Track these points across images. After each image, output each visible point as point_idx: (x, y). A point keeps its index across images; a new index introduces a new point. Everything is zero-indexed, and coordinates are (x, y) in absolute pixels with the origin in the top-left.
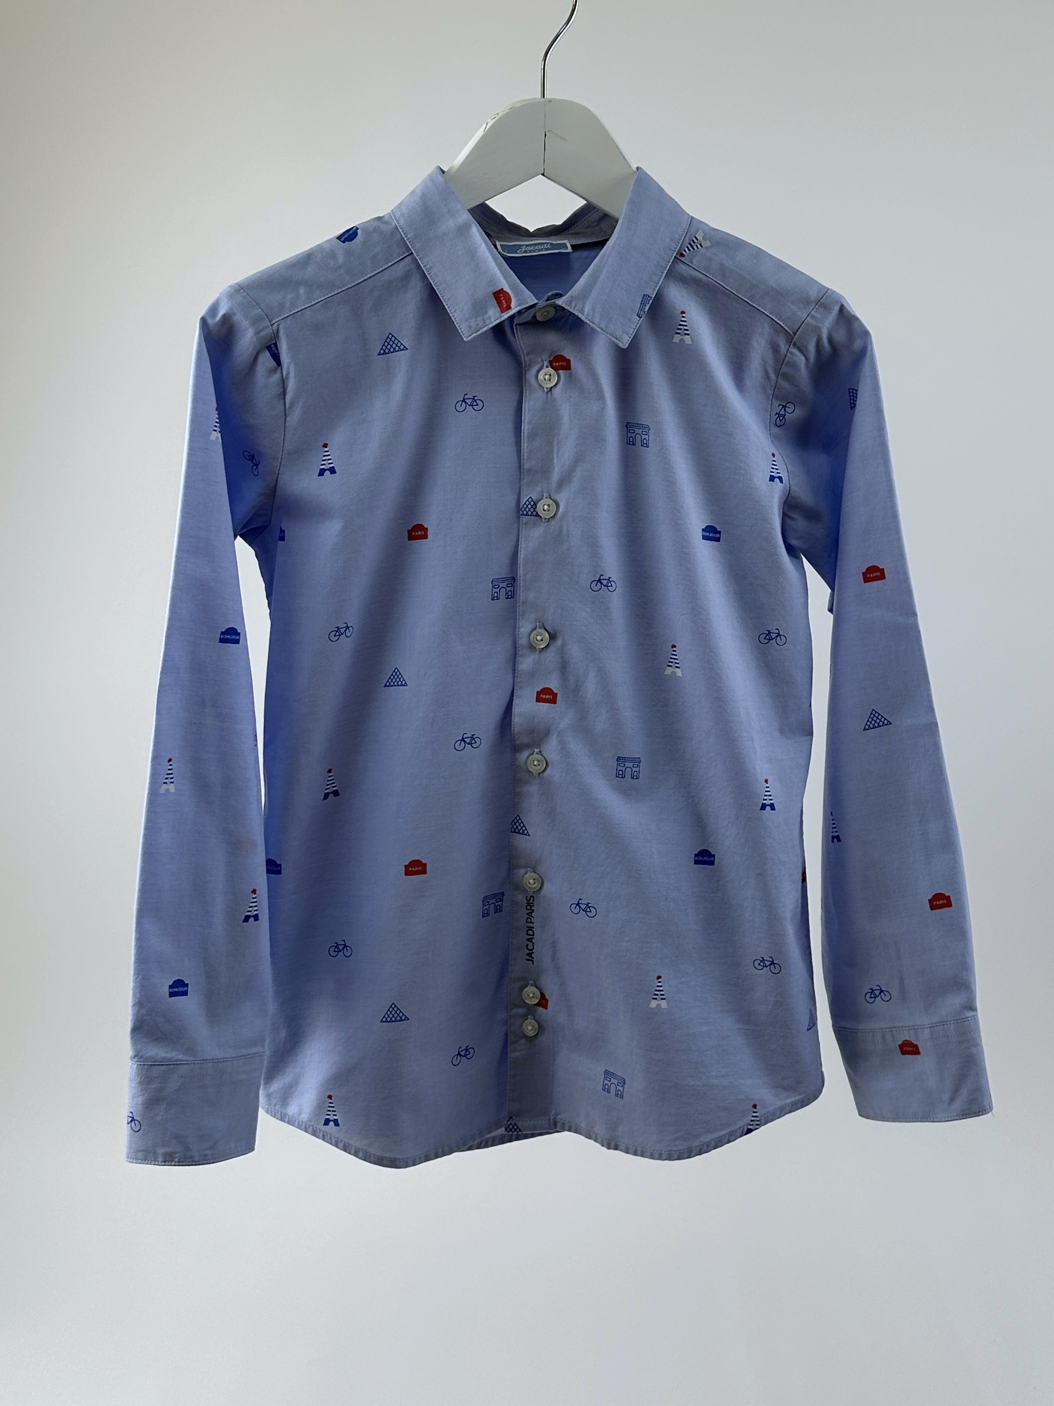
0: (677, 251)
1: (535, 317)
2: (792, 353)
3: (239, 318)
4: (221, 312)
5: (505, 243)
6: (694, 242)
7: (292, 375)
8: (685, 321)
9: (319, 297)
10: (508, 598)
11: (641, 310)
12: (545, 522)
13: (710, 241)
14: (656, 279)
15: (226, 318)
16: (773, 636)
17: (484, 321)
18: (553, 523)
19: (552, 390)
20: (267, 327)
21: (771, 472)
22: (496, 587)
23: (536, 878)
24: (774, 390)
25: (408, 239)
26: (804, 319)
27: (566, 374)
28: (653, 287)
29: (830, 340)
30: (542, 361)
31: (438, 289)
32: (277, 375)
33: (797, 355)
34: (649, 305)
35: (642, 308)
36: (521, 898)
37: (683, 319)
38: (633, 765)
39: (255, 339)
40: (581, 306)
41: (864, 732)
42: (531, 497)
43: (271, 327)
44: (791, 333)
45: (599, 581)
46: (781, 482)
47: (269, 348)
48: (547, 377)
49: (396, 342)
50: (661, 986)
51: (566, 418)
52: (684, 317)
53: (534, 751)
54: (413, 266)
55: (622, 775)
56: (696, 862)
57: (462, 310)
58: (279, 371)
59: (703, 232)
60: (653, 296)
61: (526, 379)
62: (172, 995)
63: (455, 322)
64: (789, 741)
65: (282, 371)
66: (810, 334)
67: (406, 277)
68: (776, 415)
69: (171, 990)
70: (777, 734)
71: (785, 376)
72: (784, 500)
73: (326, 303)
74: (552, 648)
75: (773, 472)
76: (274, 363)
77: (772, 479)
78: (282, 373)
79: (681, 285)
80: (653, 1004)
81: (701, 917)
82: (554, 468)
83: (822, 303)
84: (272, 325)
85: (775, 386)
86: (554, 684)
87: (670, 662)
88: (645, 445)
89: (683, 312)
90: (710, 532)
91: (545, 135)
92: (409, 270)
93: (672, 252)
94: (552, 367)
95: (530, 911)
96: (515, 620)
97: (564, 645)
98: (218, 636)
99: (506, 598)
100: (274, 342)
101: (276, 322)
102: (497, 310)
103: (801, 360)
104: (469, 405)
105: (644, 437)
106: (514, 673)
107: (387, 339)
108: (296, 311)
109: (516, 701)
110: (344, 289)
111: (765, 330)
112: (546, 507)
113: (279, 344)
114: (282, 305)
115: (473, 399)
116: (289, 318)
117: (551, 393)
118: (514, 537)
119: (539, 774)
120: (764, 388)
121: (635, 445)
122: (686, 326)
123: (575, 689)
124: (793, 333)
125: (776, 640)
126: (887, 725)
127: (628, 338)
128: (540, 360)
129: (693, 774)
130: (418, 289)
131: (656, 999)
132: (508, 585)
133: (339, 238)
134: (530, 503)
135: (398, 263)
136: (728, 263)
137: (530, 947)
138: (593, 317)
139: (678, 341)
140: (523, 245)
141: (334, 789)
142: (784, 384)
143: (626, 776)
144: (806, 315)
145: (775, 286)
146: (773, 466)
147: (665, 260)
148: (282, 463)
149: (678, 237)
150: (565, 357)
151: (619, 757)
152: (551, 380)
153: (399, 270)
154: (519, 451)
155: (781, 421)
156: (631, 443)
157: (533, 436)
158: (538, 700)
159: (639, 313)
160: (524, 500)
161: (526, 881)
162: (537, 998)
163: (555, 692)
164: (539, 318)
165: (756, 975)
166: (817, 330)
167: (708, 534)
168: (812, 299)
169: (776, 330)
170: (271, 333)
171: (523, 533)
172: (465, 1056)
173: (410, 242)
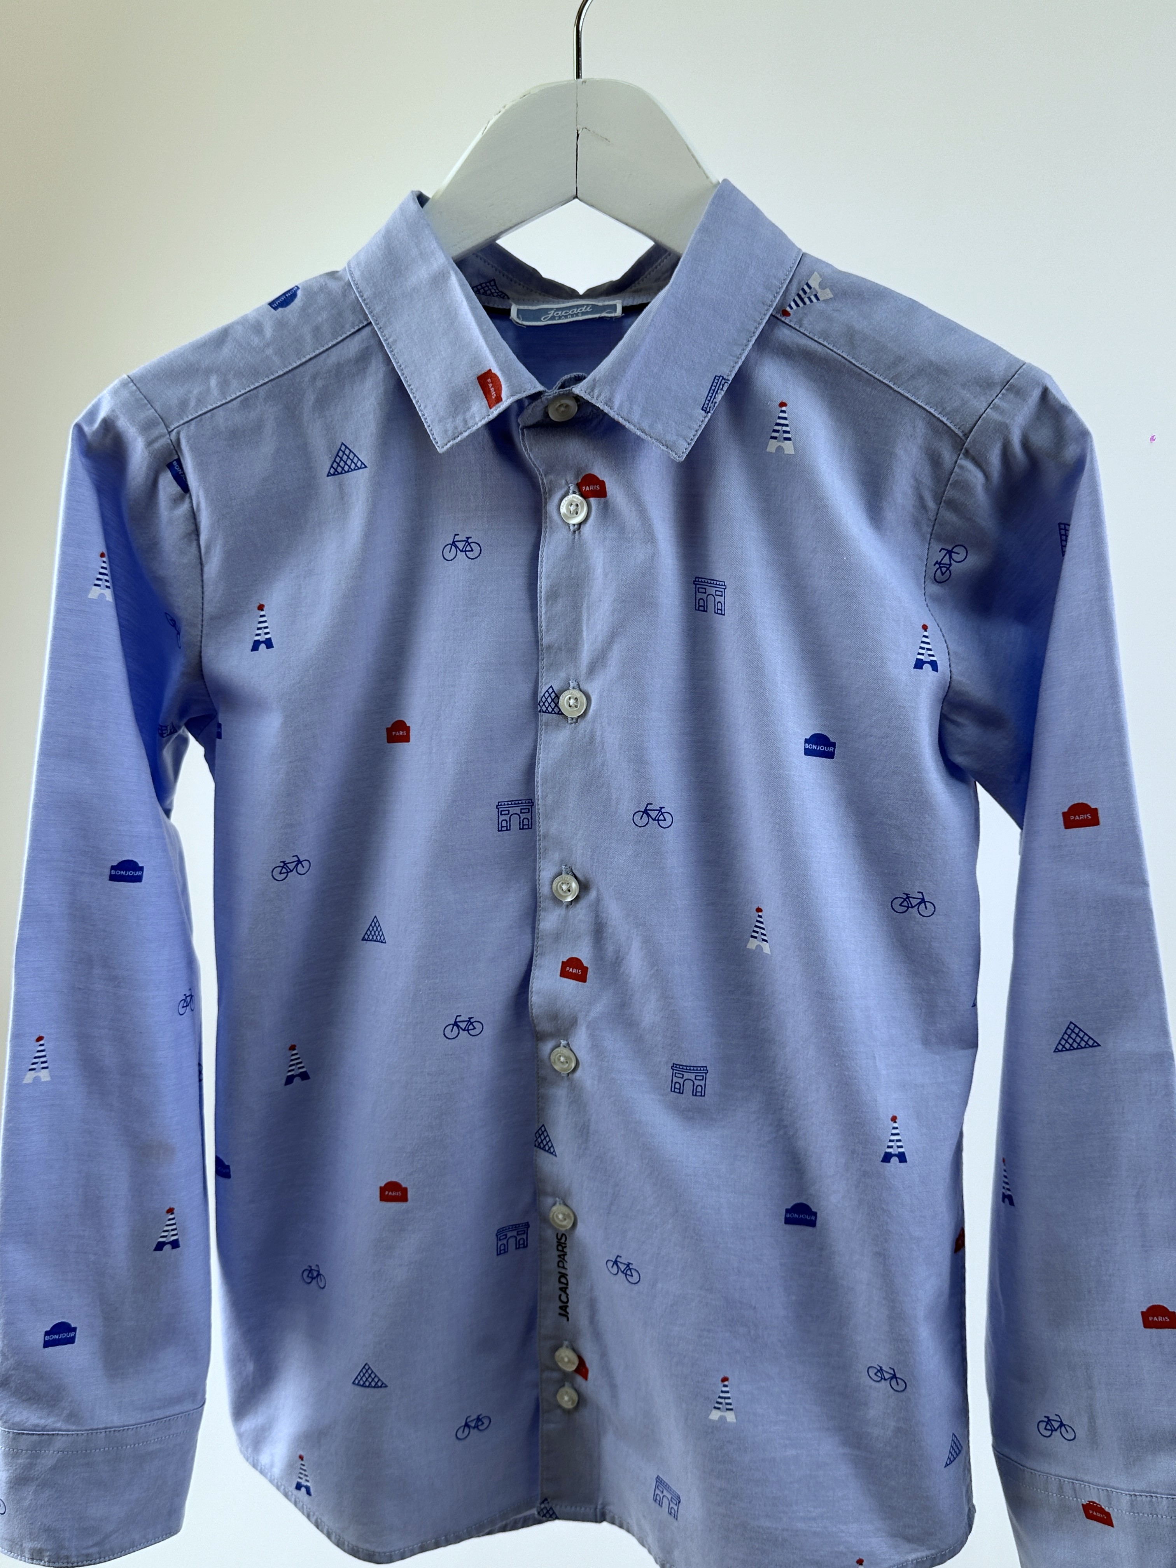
0: (774, 307)
1: (546, 414)
2: (961, 467)
3: (124, 424)
4: (102, 414)
5: (526, 307)
6: (805, 292)
7: (203, 505)
8: (785, 418)
9: (236, 390)
10: (523, 829)
11: (709, 401)
12: (571, 724)
13: (831, 290)
14: (737, 350)
15: (108, 425)
16: (914, 902)
17: (465, 422)
18: (582, 724)
19: (582, 527)
20: (162, 436)
21: (919, 654)
22: (503, 813)
23: (567, 1213)
24: (934, 526)
25: (364, 300)
26: (982, 412)
27: (599, 504)
28: (732, 364)
29: (1026, 444)
30: (567, 483)
31: (403, 374)
32: (184, 507)
33: (970, 471)
34: (723, 393)
35: (711, 397)
36: (550, 1235)
37: (782, 415)
38: (696, 1076)
39: (147, 453)
40: (608, 394)
41: (1055, 1053)
42: (551, 687)
43: (168, 436)
44: (961, 435)
45: (646, 812)
46: (933, 670)
47: (170, 466)
48: (572, 508)
49: (351, 456)
50: (727, 1392)
51: (599, 570)
52: (784, 412)
53: (561, 1043)
54: (373, 342)
55: (680, 1089)
56: (788, 1221)
57: (435, 406)
58: (187, 500)
59: (821, 276)
60: (731, 378)
61: (546, 512)
62: (47, 1344)
63: (425, 424)
64: (937, 1057)
65: (192, 500)
66: (992, 435)
67: (363, 359)
68: (935, 565)
69: (47, 1338)
70: (917, 1046)
71: (952, 505)
72: (941, 696)
73: (247, 399)
74: (583, 903)
75: (923, 654)
76: (179, 489)
77: (919, 664)
78: (191, 502)
79: (784, 362)
80: (715, 1415)
81: (794, 1298)
82: (583, 644)
83: (1012, 386)
84: (169, 433)
85: (936, 520)
86: (584, 954)
87: (754, 931)
88: (719, 612)
89: (783, 404)
90: (817, 744)
91: (578, 135)
92: (367, 348)
93: (766, 307)
94: (582, 495)
95: (562, 1253)
96: (535, 861)
97: (598, 900)
98: (107, 872)
99: (520, 829)
100: (176, 457)
101: (175, 428)
102: (483, 403)
103: (976, 477)
104: (461, 551)
105: (718, 599)
106: (533, 932)
107: (338, 452)
108: (204, 411)
109: (535, 973)
110: (273, 377)
111: (918, 430)
112: (572, 702)
113: (184, 461)
114: (183, 405)
115: (467, 541)
116: (193, 422)
117: (580, 533)
118: (528, 743)
119: (568, 1074)
120: (917, 524)
121: (706, 611)
122: (787, 425)
123: (616, 963)
124: (965, 435)
125: (918, 908)
126: (1092, 1046)
127: (686, 445)
128: (564, 482)
129: (787, 1093)
130: (381, 375)
131: (719, 1408)
132: (523, 811)
133: (271, 304)
134: (550, 695)
135: (352, 337)
136: (861, 325)
137: (564, 1298)
138: (629, 412)
139: (773, 450)
140: (552, 309)
141: (301, 1070)
142: (949, 516)
143: (684, 1091)
144: (985, 405)
145: (933, 358)
146: (923, 645)
147: (755, 321)
148: (204, 632)
149: (778, 284)
150: (597, 478)
151: (674, 1064)
152: (579, 513)
153: (353, 347)
154: (535, 620)
155: (943, 574)
156: (701, 608)
157: (553, 596)
158: (564, 974)
159: (706, 406)
160: (543, 689)
161: (553, 1215)
162: (574, 1363)
163: (585, 965)
164: (553, 416)
165: (870, 1387)
166: (1003, 430)
167: (815, 747)
168: (997, 379)
169: (936, 431)
170: (168, 444)
171: (543, 738)
172: (476, 1427)
173: (366, 304)
